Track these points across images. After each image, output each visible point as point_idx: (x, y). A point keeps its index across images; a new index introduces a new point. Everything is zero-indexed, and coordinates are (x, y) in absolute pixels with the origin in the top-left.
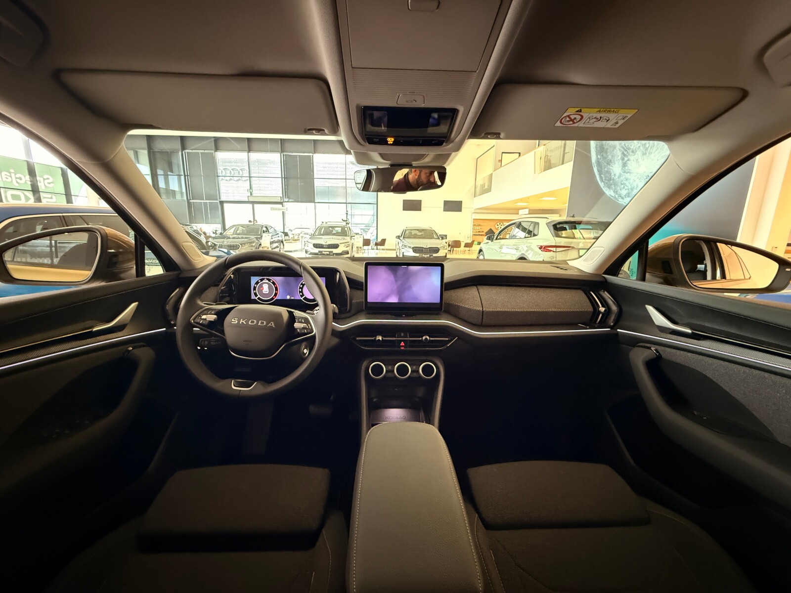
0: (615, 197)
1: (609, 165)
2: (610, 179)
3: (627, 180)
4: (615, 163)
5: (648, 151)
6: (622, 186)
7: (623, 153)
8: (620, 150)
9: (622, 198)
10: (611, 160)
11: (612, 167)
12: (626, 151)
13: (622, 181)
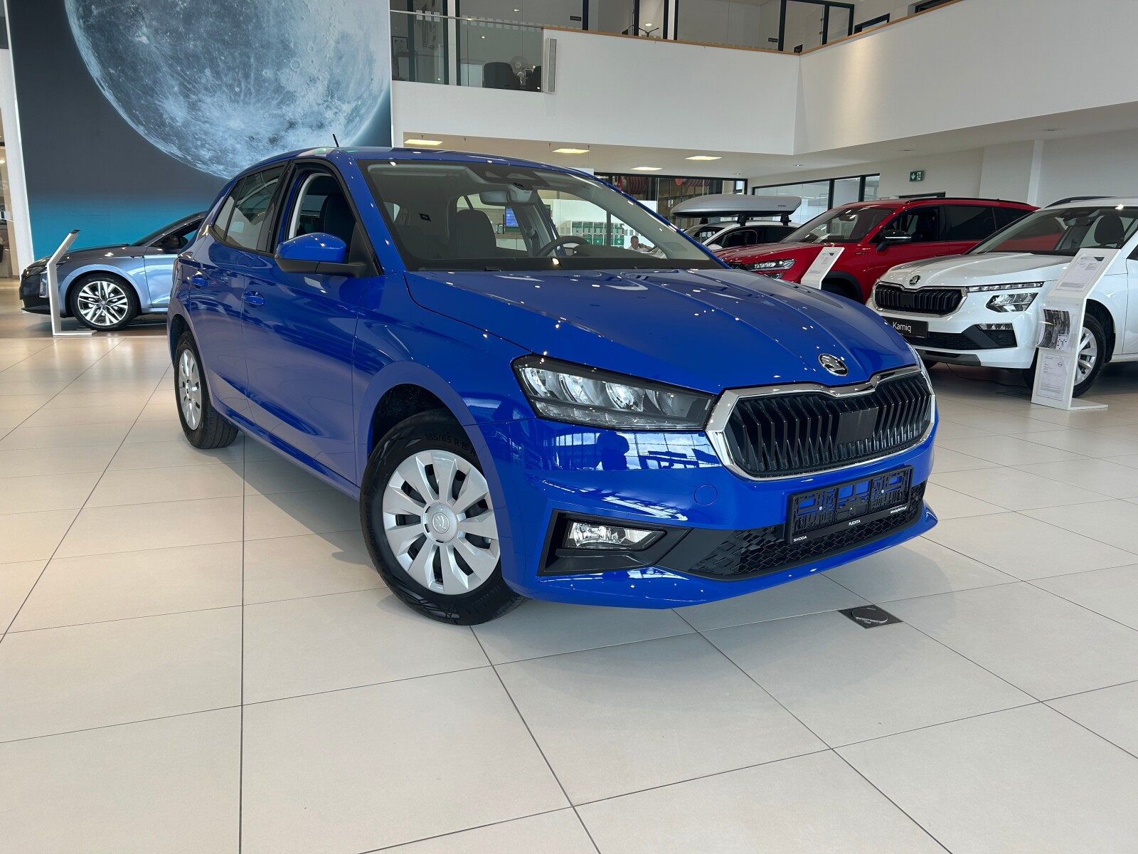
0: (187, 159)
1: (152, 96)
2: (163, 124)
3: (206, 133)
4: (167, 98)
5: (242, 97)
6: (199, 143)
7: (182, 84)
8: (173, 77)
9: (204, 163)
10: (153, 90)
11: (161, 102)
12: (189, 83)
13: (197, 134)
